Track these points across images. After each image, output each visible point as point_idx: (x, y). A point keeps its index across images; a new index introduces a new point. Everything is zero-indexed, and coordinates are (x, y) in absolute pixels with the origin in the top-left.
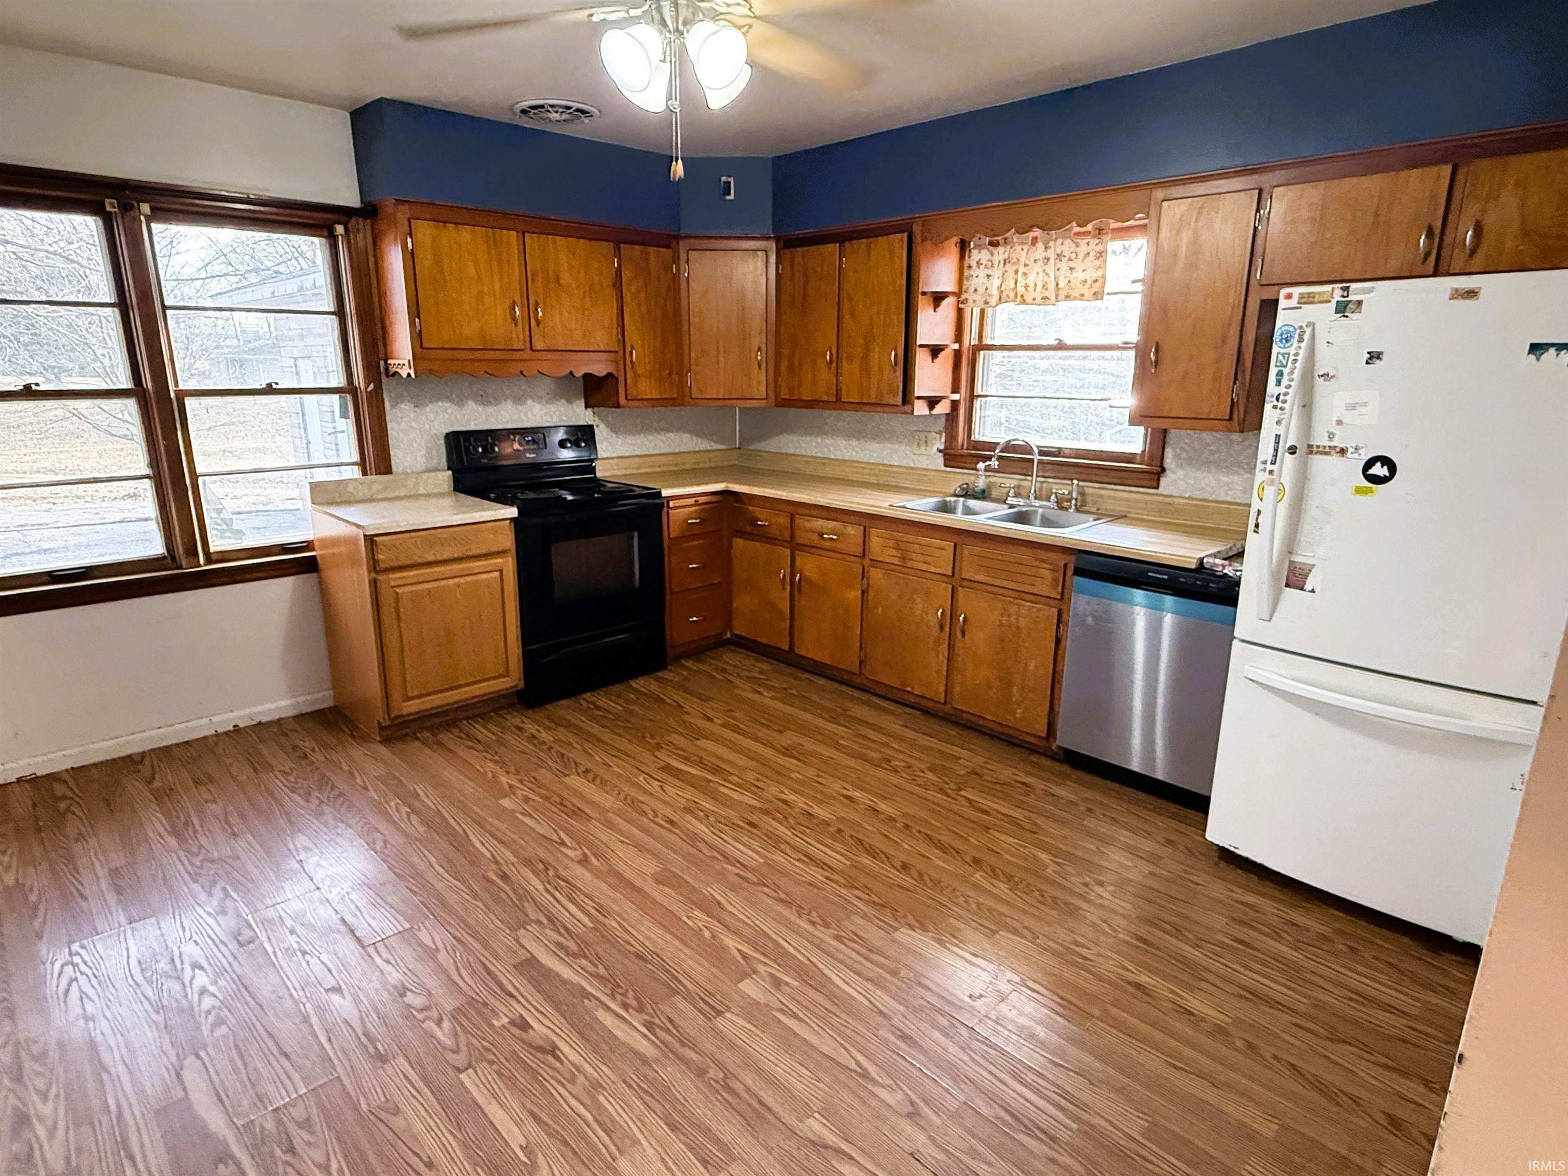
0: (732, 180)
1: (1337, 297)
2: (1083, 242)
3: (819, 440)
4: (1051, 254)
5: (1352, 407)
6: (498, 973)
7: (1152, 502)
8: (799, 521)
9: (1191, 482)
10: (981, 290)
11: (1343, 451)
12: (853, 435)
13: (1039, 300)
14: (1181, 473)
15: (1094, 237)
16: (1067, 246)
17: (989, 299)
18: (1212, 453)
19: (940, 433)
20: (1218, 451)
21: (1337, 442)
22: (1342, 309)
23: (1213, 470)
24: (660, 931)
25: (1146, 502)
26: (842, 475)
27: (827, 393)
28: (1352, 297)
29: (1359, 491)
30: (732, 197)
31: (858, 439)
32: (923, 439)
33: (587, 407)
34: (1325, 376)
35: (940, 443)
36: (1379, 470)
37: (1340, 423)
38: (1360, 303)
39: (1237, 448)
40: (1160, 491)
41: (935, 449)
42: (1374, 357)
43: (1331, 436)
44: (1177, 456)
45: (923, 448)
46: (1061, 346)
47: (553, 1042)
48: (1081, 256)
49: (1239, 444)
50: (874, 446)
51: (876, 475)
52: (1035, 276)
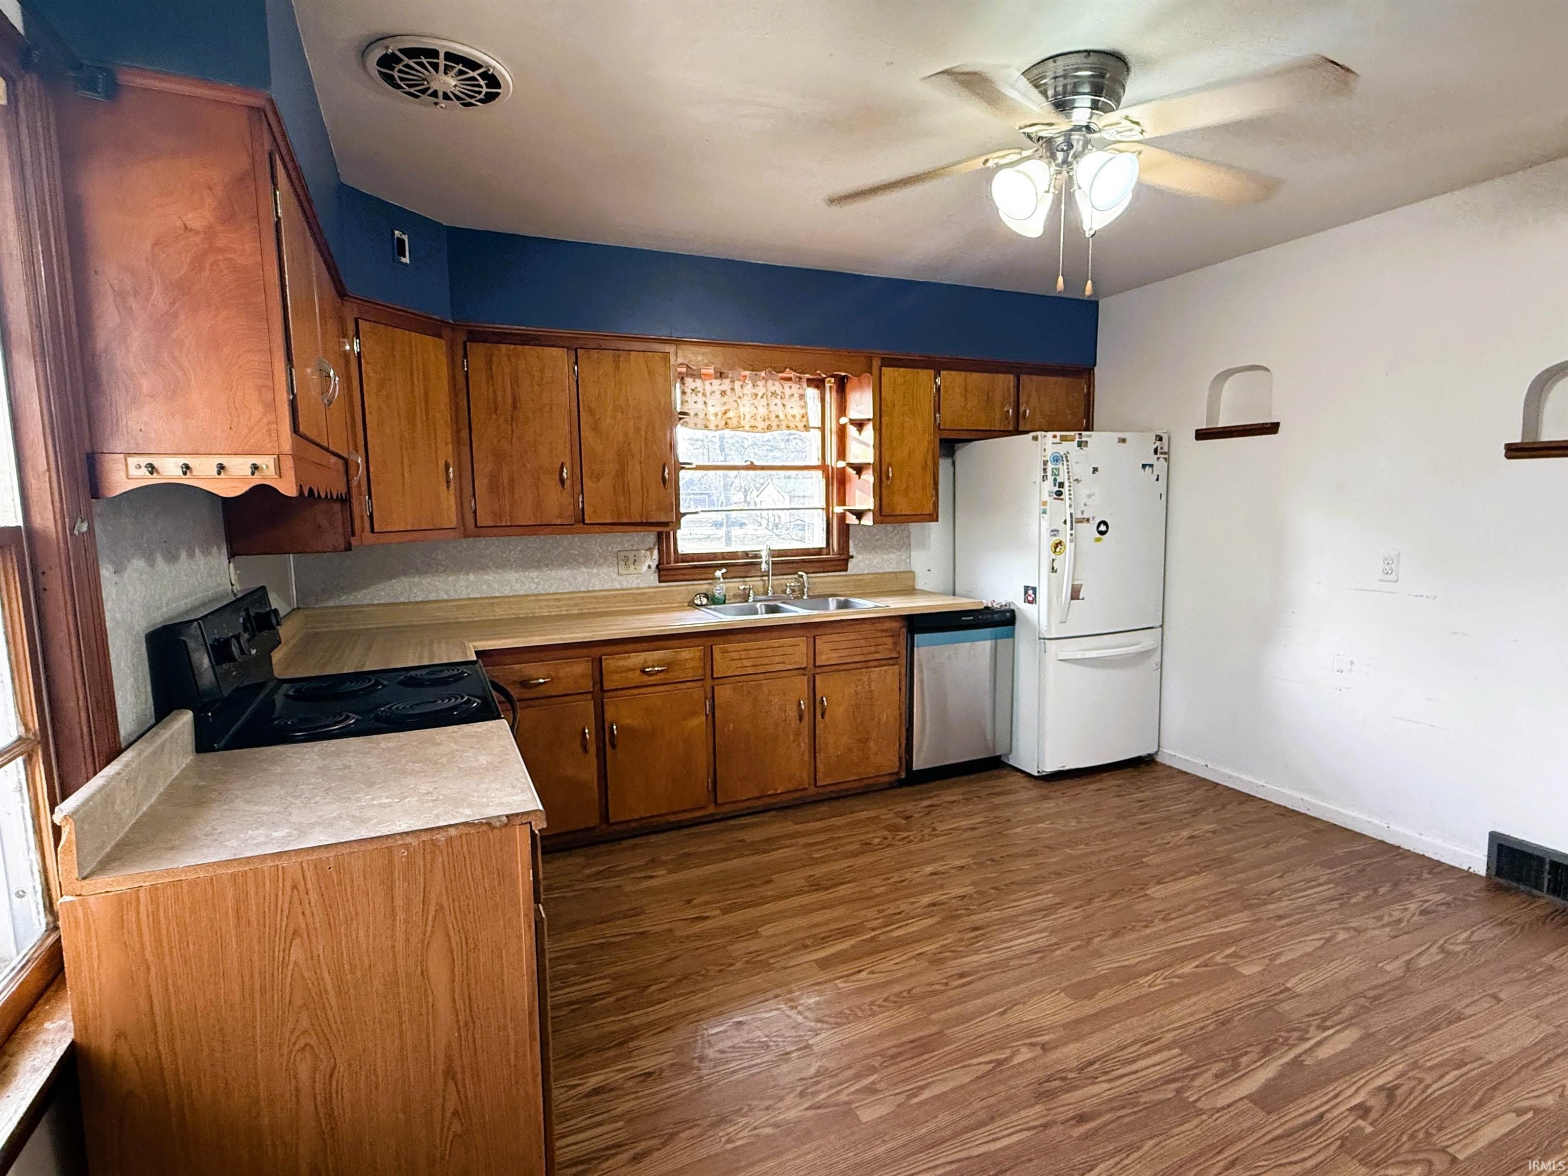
0: (405, 237)
1: (1077, 439)
2: (787, 384)
3: (472, 577)
4: (761, 390)
5: (1089, 496)
6: (1286, 1127)
7: (850, 581)
8: (610, 663)
9: (867, 562)
10: (701, 415)
11: (1088, 520)
12: (527, 563)
13: (747, 428)
14: (860, 557)
15: (795, 383)
16: (776, 387)
17: (708, 424)
18: (877, 540)
19: (650, 550)
20: (881, 539)
21: (1086, 516)
22: (1080, 444)
23: (879, 552)
24: (1176, 1007)
25: (846, 581)
26: (523, 613)
27: (560, 515)
28: (1084, 439)
29: (1098, 540)
30: (406, 260)
31: (538, 568)
32: (632, 559)
33: (232, 556)
34: (1077, 480)
35: (653, 559)
36: (1103, 528)
37: (1085, 505)
38: (1086, 442)
39: (891, 535)
40: (849, 572)
41: (645, 568)
42: (1095, 470)
43: (1082, 512)
44: (855, 545)
45: (632, 567)
46: (752, 467)
47: (1376, 1088)
48: (787, 397)
49: (892, 532)
50: (565, 573)
51: (576, 605)
52: (746, 408)
